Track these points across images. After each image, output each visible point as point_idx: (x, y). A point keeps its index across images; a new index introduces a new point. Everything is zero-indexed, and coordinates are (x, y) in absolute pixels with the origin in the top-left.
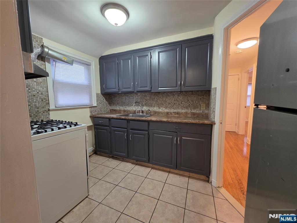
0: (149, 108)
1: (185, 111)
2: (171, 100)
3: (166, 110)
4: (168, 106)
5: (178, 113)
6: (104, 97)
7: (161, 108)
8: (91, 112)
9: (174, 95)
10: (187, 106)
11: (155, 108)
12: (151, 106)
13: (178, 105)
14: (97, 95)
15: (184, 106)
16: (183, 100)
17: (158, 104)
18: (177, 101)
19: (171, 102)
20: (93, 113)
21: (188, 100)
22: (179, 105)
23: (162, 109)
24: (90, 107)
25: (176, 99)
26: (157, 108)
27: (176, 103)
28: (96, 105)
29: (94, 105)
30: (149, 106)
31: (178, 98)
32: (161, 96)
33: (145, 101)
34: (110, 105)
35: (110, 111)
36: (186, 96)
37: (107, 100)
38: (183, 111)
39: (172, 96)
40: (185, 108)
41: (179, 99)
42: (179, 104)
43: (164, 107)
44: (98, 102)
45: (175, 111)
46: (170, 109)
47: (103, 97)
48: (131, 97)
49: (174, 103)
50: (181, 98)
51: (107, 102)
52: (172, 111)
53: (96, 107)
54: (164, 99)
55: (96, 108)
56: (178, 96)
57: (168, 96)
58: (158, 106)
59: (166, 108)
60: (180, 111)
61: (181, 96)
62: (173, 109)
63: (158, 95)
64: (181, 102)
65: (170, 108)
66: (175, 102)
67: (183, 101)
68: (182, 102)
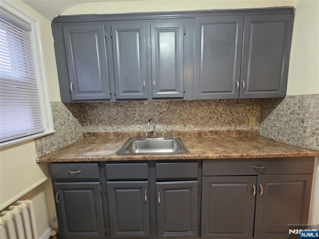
0: (166, 127)
1: (225, 129)
2: (205, 113)
3: (197, 129)
4: (200, 123)
5: (216, 133)
6: (69, 109)
7: (188, 126)
8: (40, 150)
9: (209, 104)
10: (229, 121)
11: (177, 126)
12: (171, 123)
13: (216, 119)
14: (52, 106)
15: (224, 120)
16: (223, 112)
17: (182, 120)
18: (214, 114)
19: (206, 116)
20: (44, 151)
21: (232, 112)
22: (217, 121)
23: (190, 128)
24: (35, 139)
25: (213, 111)
26: (181, 127)
27: (213, 117)
28: (52, 130)
29: (46, 132)
30: (166, 123)
31: (216, 109)
32: (188, 106)
33: (159, 115)
34: (82, 125)
35: (82, 138)
36: (228, 105)
37: (75, 116)
38: (224, 129)
39: (207, 106)
40: (226, 124)
41: (218, 111)
42: (217, 119)
43: (193, 125)
44: (57, 124)
45: (211, 129)
46: (204, 126)
47: (67, 109)
48: (130, 109)
49: (210, 117)
50: (220, 109)
51: (76, 120)
52: (207, 129)
53: (52, 134)
54: (193, 111)
55: (53, 138)
56: (216, 105)
57: (201, 106)
58: (183, 123)
59: (197, 125)
60: (218, 128)
61: (220, 106)
62: (208, 126)
63: (183, 104)
64: (221, 116)
65: (203, 125)
66: (211, 116)
67: (223, 114)
68: (223, 115)
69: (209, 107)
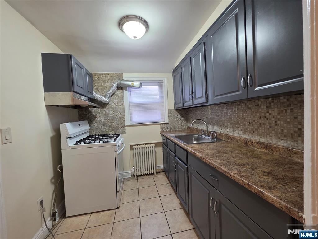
0: (220, 129)
1: (285, 145)
2: (254, 117)
3: (245, 136)
4: (248, 129)
5: (267, 146)
7: (237, 131)
9: (258, 105)
10: (292, 132)
11: (228, 130)
12: (223, 126)
13: (268, 127)
14: (169, 111)
15: (282, 130)
16: (279, 117)
17: (232, 124)
18: (266, 119)
19: (254, 121)
20: (163, 130)
21: (296, 118)
22: (270, 129)
23: (238, 134)
24: (161, 124)
25: (263, 114)
26: (231, 131)
27: (264, 124)
28: (167, 122)
29: (166, 122)
30: (220, 126)
31: (268, 112)
32: (236, 109)
33: (216, 117)
34: (187, 122)
35: (186, 129)
36: (288, 106)
37: (182, 117)
38: (282, 144)
39: (255, 108)
40: (285, 136)
41: (270, 114)
42: (270, 127)
43: (241, 130)
44: (171, 119)
45: (262, 140)
46: (252, 134)
47: (177, 113)
48: (202, 112)
49: (260, 124)
50: (275, 112)
51: (183, 118)
52: (256, 138)
53: (167, 123)
54: (241, 114)
55: (168, 125)
56: (267, 107)
57: (248, 108)
58: (233, 127)
59: (245, 131)
60: (273, 141)
61: (274, 108)
62: (258, 135)
63: (232, 107)
64: (275, 122)
65: (252, 132)
66: (260, 121)
67: (279, 119)
68: (279, 122)
69: (258, 109)
